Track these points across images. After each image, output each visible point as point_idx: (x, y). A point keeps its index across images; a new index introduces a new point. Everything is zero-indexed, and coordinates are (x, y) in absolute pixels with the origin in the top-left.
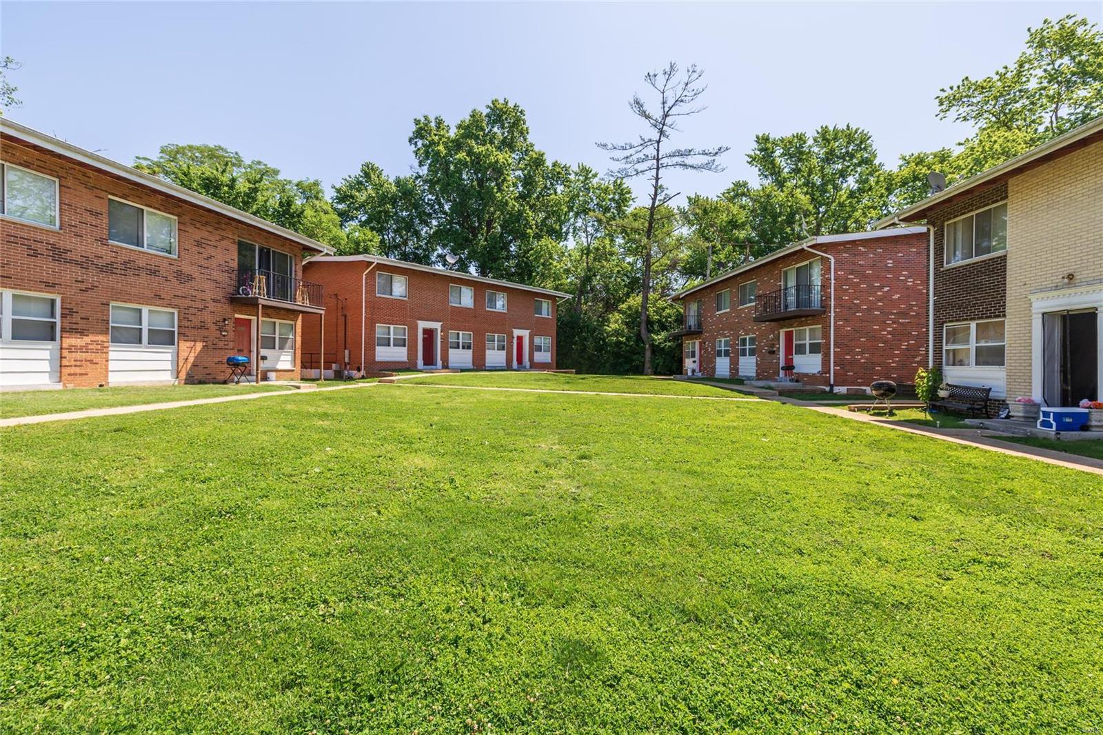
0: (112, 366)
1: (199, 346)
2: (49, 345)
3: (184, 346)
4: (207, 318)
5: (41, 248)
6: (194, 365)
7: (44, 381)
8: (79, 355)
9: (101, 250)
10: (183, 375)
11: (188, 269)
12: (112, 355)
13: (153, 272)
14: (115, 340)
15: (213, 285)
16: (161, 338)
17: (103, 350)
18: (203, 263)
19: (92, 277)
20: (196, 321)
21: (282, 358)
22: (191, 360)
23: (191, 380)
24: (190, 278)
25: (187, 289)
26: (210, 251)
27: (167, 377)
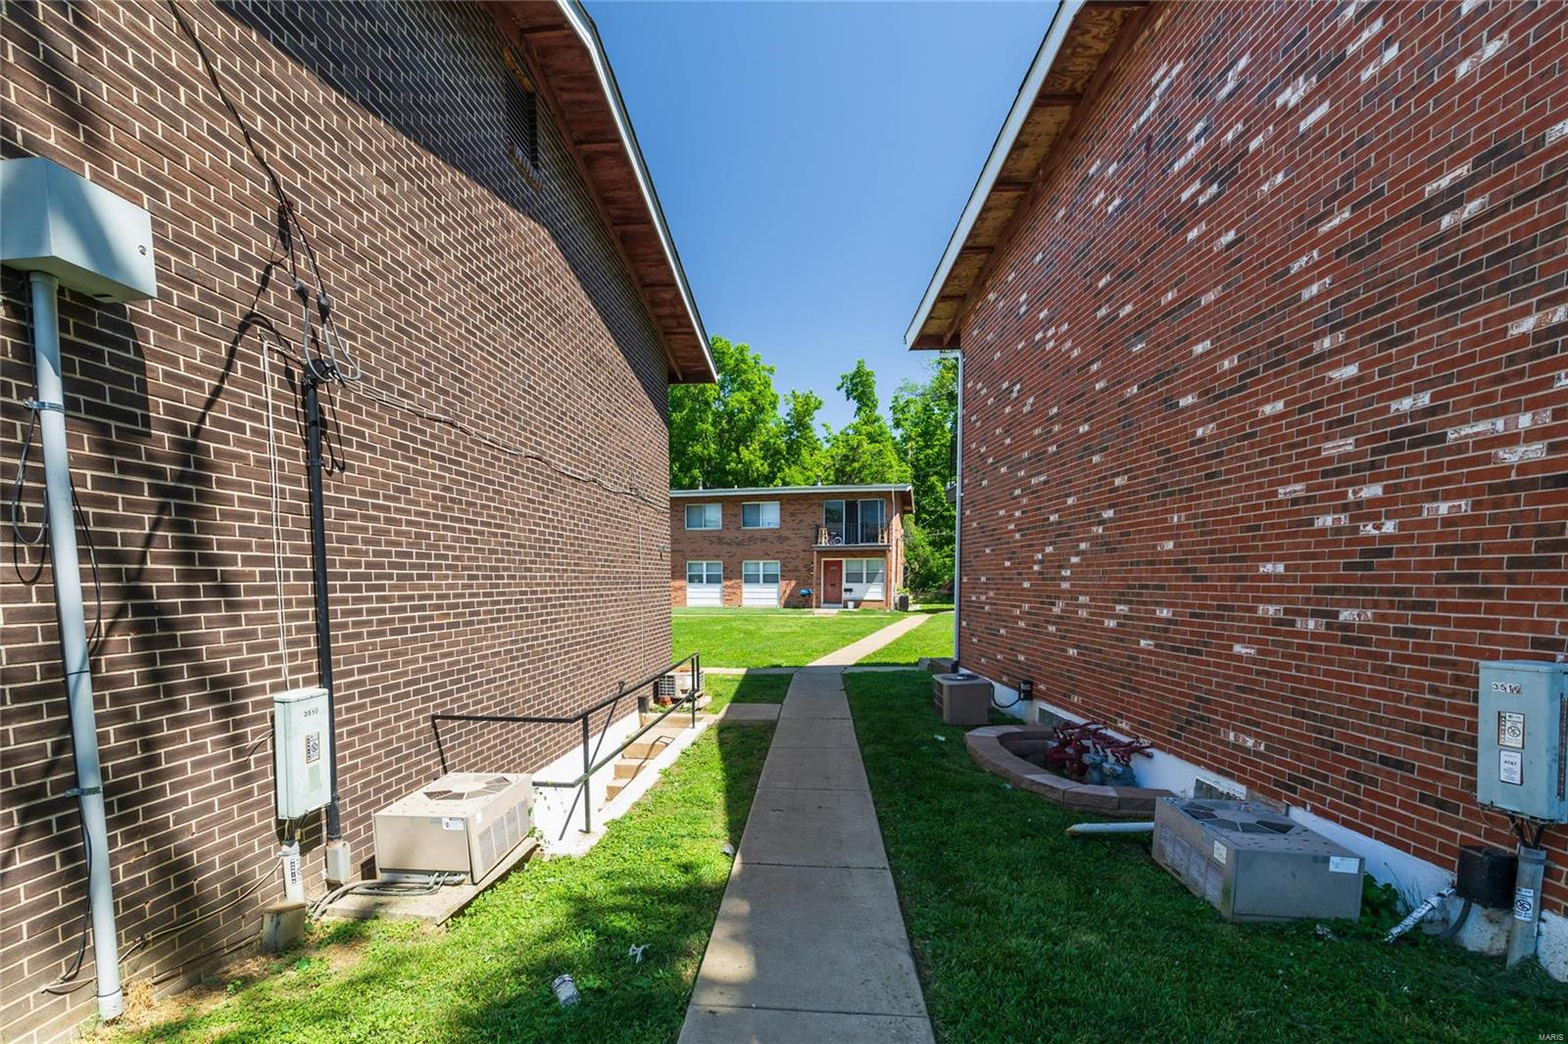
0: (744, 595)
1: (793, 583)
2: (719, 586)
3: (783, 583)
4: (798, 563)
5: (714, 539)
6: (790, 595)
7: (718, 603)
8: (730, 590)
9: (738, 534)
10: (783, 602)
11: (784, 533)
12: (744, 590)
13: (764, 540)
14: (746, 582)
15: (803, 540)
16: (769, 579)
17: (740, 587)
18: (795, 526)
19: (734, 549)
20: (791, 566)
21: (871, 590)
22: (788, 592)
23: (787, 605)
24: (786, 539)
25: (785, 546)
26: (800, 517)
27: (774, 603)
